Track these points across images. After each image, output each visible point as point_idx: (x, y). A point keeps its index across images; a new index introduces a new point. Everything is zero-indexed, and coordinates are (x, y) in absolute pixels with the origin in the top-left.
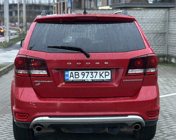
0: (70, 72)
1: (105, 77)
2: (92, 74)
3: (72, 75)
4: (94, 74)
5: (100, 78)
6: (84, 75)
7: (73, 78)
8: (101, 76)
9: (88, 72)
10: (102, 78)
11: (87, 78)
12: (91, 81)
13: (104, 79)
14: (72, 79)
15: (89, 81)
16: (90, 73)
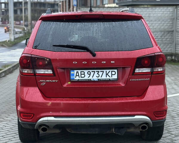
0: (76, 71)
1: (112, 77)
2: (98, 74)
3: (77, 75)
4: (100, 73)
5: (106, 77)
6: (90, 74)
7: (79, 77)
8: (107, 75)
9: (94, 72)
10: (108, 77)
11: (93, 77)
12: (97, 80)
13: (111, 78)
14: (77, 78)
15: (95, 80)
16: (96, 72)
